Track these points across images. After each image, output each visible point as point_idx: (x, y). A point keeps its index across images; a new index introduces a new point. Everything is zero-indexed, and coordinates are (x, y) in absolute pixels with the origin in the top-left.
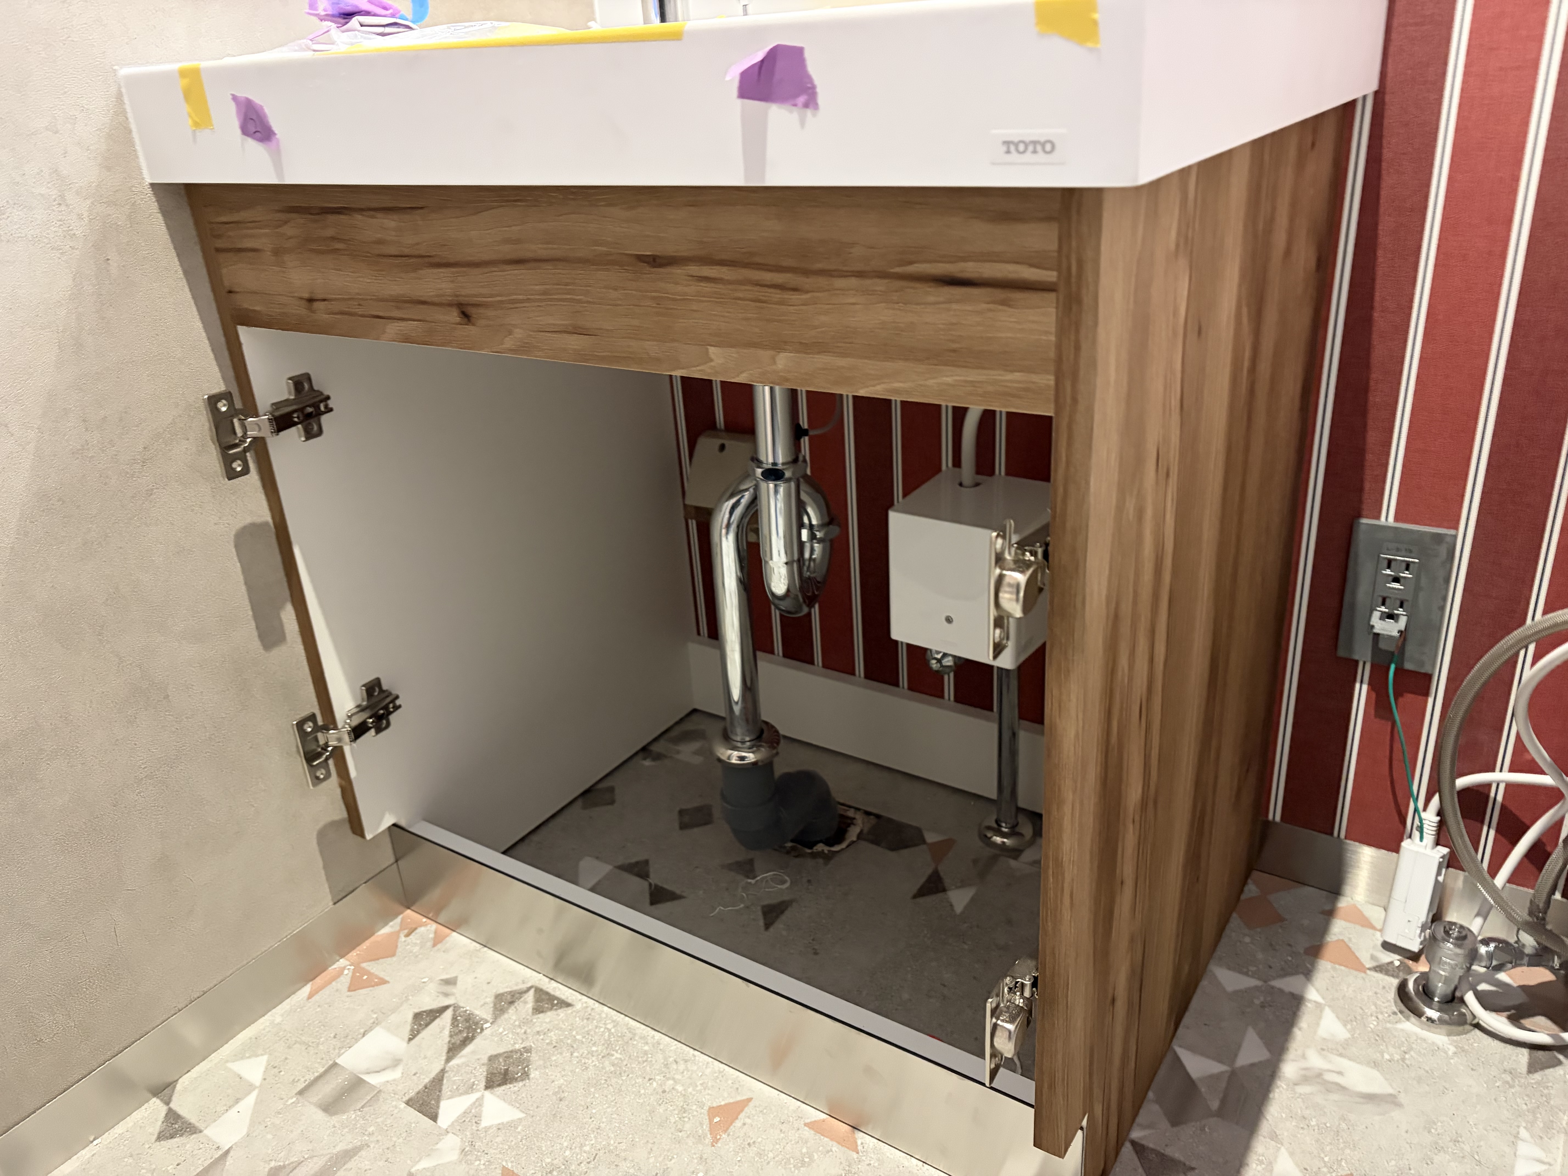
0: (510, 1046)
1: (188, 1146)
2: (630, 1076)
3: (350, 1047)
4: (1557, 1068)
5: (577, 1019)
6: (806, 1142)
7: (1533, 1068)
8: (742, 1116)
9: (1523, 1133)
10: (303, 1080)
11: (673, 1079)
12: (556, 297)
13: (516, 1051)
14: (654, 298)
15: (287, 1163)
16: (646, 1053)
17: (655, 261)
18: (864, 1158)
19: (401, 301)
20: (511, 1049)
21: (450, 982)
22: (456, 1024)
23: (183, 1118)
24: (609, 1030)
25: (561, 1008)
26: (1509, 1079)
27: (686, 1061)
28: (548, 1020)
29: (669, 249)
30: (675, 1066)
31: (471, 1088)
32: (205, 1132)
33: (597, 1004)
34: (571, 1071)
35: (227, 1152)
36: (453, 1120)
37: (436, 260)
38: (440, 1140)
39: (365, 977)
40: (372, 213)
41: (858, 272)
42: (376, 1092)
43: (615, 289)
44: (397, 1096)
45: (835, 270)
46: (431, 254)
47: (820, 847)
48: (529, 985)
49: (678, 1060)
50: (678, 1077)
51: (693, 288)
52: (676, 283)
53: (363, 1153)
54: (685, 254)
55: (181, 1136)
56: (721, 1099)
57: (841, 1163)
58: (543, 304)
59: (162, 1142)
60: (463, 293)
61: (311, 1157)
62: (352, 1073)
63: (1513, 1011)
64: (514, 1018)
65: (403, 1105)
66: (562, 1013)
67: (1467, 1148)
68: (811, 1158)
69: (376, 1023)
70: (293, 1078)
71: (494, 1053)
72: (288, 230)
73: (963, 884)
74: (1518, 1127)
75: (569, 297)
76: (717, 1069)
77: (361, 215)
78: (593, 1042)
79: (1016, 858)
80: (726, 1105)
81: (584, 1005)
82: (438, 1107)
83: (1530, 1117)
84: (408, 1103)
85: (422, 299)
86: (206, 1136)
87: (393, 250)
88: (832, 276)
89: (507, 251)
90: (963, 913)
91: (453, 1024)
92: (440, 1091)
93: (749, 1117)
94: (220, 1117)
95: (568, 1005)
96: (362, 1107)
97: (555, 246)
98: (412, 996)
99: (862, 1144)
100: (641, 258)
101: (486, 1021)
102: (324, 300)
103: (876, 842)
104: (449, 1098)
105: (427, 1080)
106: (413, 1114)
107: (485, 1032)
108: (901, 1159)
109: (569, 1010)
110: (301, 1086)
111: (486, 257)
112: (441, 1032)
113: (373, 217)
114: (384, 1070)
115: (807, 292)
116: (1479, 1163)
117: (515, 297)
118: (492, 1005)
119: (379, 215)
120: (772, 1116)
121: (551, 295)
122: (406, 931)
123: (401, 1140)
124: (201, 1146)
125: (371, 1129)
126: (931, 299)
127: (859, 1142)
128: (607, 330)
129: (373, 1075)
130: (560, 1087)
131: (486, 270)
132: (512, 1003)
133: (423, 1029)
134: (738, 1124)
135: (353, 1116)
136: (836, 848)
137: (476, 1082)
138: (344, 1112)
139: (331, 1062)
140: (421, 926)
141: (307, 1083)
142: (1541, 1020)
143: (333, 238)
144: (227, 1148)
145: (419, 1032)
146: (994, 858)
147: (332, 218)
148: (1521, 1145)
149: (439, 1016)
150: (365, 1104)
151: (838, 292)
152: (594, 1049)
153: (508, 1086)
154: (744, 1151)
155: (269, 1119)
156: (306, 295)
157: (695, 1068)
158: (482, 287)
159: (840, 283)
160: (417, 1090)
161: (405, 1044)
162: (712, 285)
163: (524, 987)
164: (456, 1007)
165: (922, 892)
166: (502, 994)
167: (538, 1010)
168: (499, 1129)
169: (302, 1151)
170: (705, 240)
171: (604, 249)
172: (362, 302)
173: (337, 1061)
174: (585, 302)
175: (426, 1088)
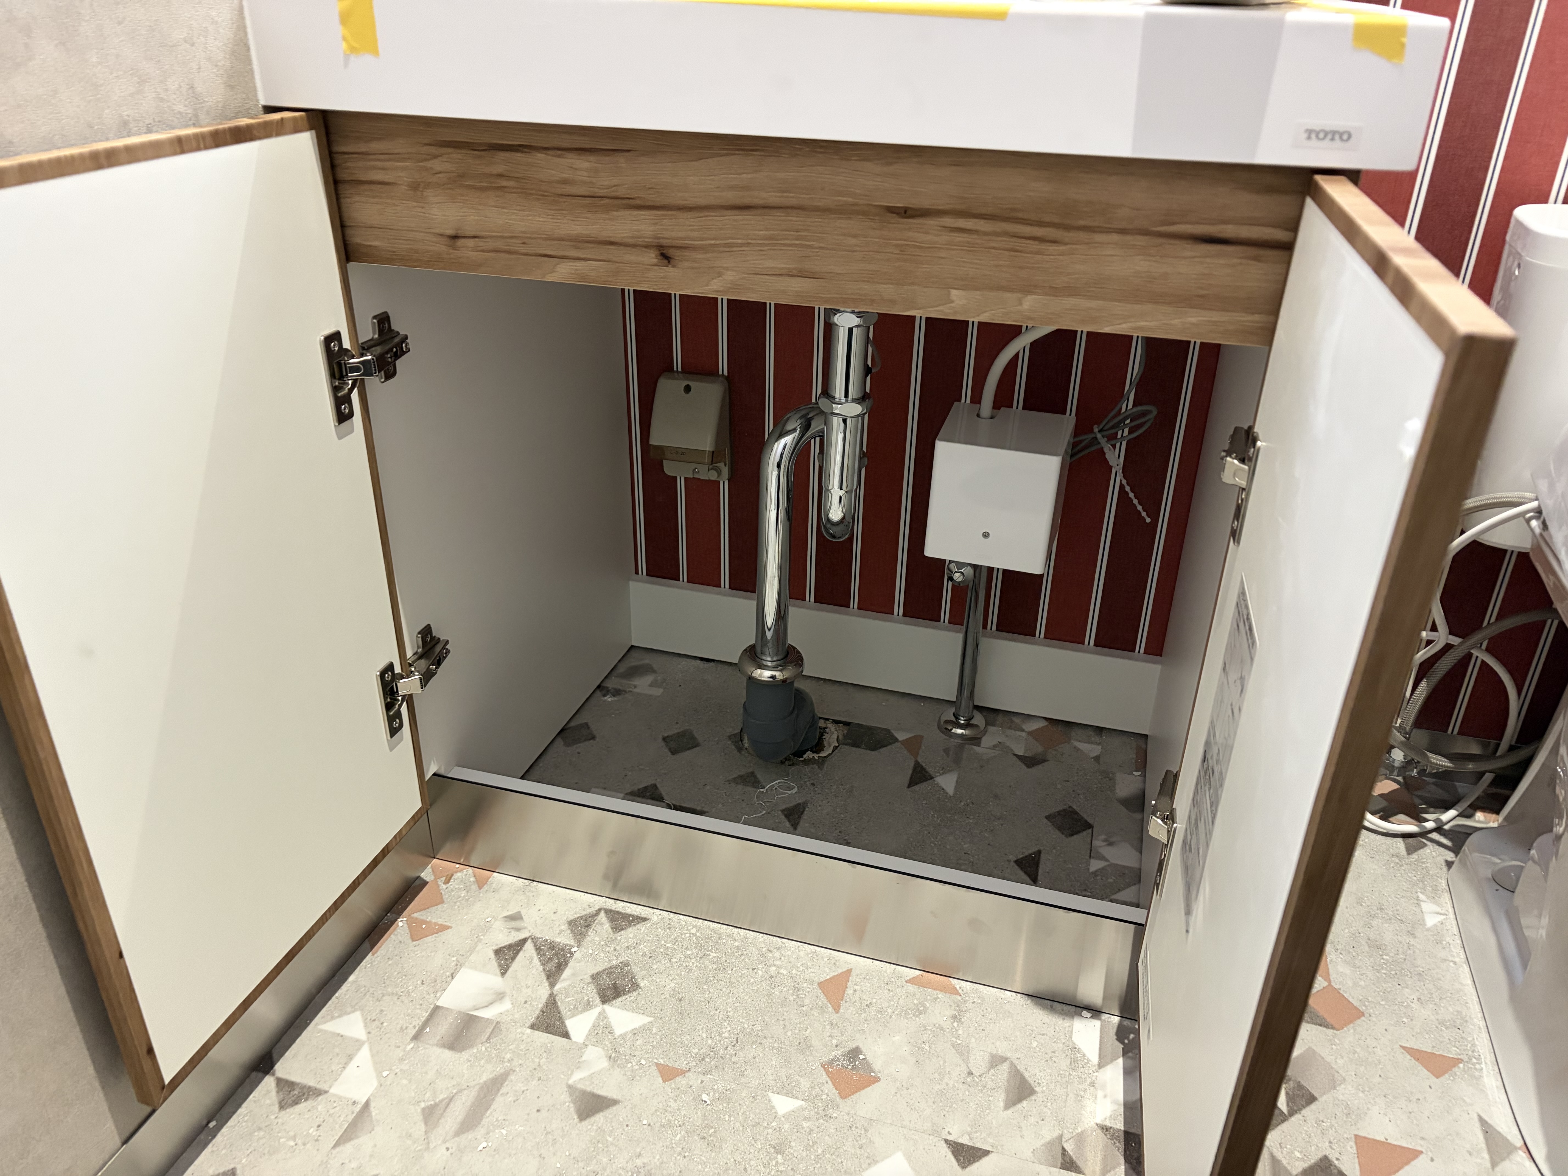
0: (606, 964)
1: (320, 1108)
2: (734, 969)
3: (445, 990)
4: (1425, 848)
5: (660, 930)
6: (914, 995)
7: (1410, 851)
8: (849, 984)
9: (1422, 897)
10: (411, 1026)
11: (775, 965)
12: (782, 242)
13: (616, 967)
14: (897, 246)
15: (437, 1100)
16: (738, 948)
17: (905, 213)
18: (967, 998)
19: (579, 241)
20: (609, 966)
21: (516, 917)
22: (542, 953)
23: (299, 1084)
24: (695, 935)
25: (639, 923)
26: (1397, 861)
27: (778, 949)
28: (631, 936)
29: (925, 203)
30: (770, 955)
31: (588, 1006)
32: (332, 1091)
33: (672, 915)
34: (678, 975)
35: (367, 1105)
36: (586, 1034)
37: (638, 202)
38: (583, 1053)
39: (424, 926)
40: (559, 152)
41: (1120, 229)
42: (494, 1024)
43: (855, 236)
44: (518, 1024)
45: (1099, 227)
46: (632, 197)
47: (809, 755)
48: (597, 908)
49: (770, 949)
50: (778, 963)
51: (945, 237)
52: (927, 233)
53: (512, 1077)
54: (941, 207)
55: (306, 1100)
56: (825, 975)
57: (951, 1006)
58: (766, 248)
59: (288, 1110)
60: (665, 236)
61: (460, 1091)
62: (460, 1012)
63: (1382, 813)
64: (597, 939)
65: (529, 1031)
66: (642, 928)
67: (1390, 913)
68: (924, 1006)
69: (459, 966)
70: (399, 1026)
71: (595, 972)
72: (437, 165)
73: (945, 771)
74: (1417, 892)
75: (798, 242)
76: (809, 951)
77: (546, 154)
78: (684, 947)
79: (978, 745)
80: (831, 978)
81: (660, 917)
82: (565, 1026)
83: (1421, 885)
84: (532, 1027)
85: (612, 240)
86: (334, 1095)
87: (583, 191)
88: (1094, 232)
89: (731, 197)
90: (955, 794)
91: (538, 954)
92: (559, 1013)
93: (856, 984)
94: (340, 1075)
95: (645, 919)
96: (488, 1039)
97: (791, 195)
98: (483, 935)
99: (960, 988)
100: (891, 210)
101: (573, 947)
102: (475, 237)
103: (855, 745)
104: (571, 1017)
105: (540, 1006)
106: (542, 1037)
107: (575, 955)
108: (997, 993)
109: (648, 924)
110: (413, 1032)
111: (702, 202)
112: (531, 962)
113: (559, 156)
114: (491, 1003)
115: (1066, 244)
116: (1402, 921)
117: (730, 241)
118: (569, 931)
119: (570, 155)
120: (876, 980)
121: (777, 240)
122: (443, 879)
123: (544, 1060)
124: (335, 1105)
125: (508, 1056)
126: (1188, 253)
127: (958, 988)
128: (839, 274)
129: (481, 1010)
130: (674, 990)
131: (698, 214)
132: (588, 926)
133: (511, 963)
134: (849, 991)
135: (483, 1049)
136: (823, 754)
137: (591, 999)
138: (472, 1046)
139: (432, 1006)
140: (456, 872)
141: (417, 1028)
142: (1401, 817)
143: (501, 176)
144: (364, 1100)
145: (508, 967)
146: (961, 747)
147: (502, 155)
148: (1423, 905)
149: (521, 949)
150: (490, 1036)
151: (1096, 245)
152: (688, 952)
153: (624, 998)
154: (865, 1012)
155: (395, 1067)
156: (450, 232)
157: (789, 953)
158: (691, 230)
159: (1099, 237)
160: (536, 1015)
161: (499, 979)
162: (966, 235)
163: (592, 910)
164: (534, 940)
165: (912, 783)
166: (575, 920)
167: (617, 929)
168: (635, 1034)
169: (447, 1088)
170: (966, 196)
171: (850, 200)
172: (525, 241)
173: (437, 1004)
174: (817, 248)
175: (544, 1012)
